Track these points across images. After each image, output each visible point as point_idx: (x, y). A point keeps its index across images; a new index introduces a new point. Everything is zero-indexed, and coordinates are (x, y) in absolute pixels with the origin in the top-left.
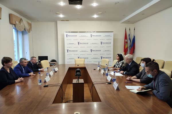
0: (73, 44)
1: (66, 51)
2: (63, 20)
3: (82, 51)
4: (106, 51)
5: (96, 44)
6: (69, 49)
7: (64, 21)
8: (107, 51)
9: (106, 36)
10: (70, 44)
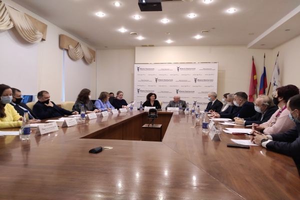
0: (148, 81)
1: (136, 91)
2: (144, 45)
5: (186, 81)
6: (141, 88)
7: (146, 46)
9: (204, 69)
10: (142, 81)
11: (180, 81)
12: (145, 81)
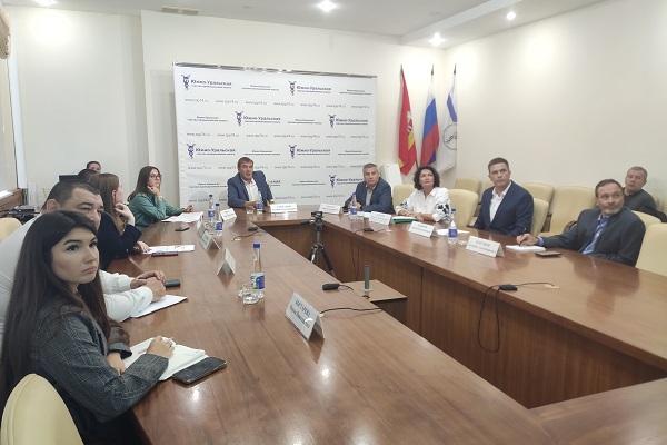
0: (215, 119)
1: (183, 151)
5: (311, 122)
8: (354, 153)
9: (350, 92)
10: (200, 119)
11: (299, 122)
12: (209, 119)
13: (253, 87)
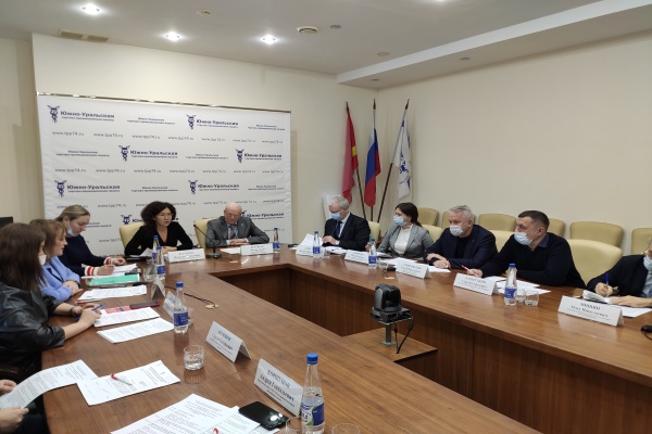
0: (94, 154)
1: (50, 189)
2: (69, 34)
3: (146, 189)
4: (259, 188)
5: (215, 157)
6: (71, 180)
8: (267, 188)
10: (73, 153)
12: (84, 154)
13: (142, 120)
